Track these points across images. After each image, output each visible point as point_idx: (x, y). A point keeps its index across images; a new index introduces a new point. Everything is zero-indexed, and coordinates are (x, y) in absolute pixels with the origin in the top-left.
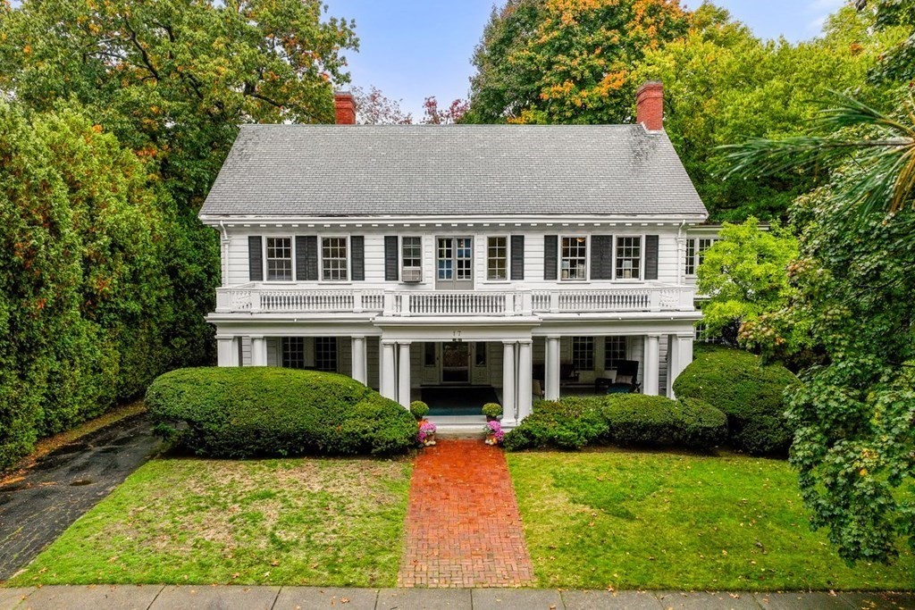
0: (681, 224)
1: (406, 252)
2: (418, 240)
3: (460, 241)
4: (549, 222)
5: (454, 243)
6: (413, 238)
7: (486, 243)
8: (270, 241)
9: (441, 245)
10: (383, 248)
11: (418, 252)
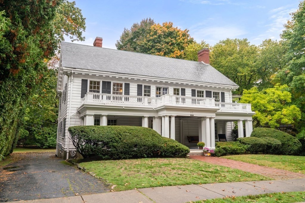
0: (232, 88)
1: (145, 91)
2: (149, 87)
3: (164, 89)
4: (194, 84)
5: (162, 90)
6: (148, 86)
7: (173, 90)
8: (91, 82)
9: (157, 90)
10: (137, 89)
11: (149, 92)
